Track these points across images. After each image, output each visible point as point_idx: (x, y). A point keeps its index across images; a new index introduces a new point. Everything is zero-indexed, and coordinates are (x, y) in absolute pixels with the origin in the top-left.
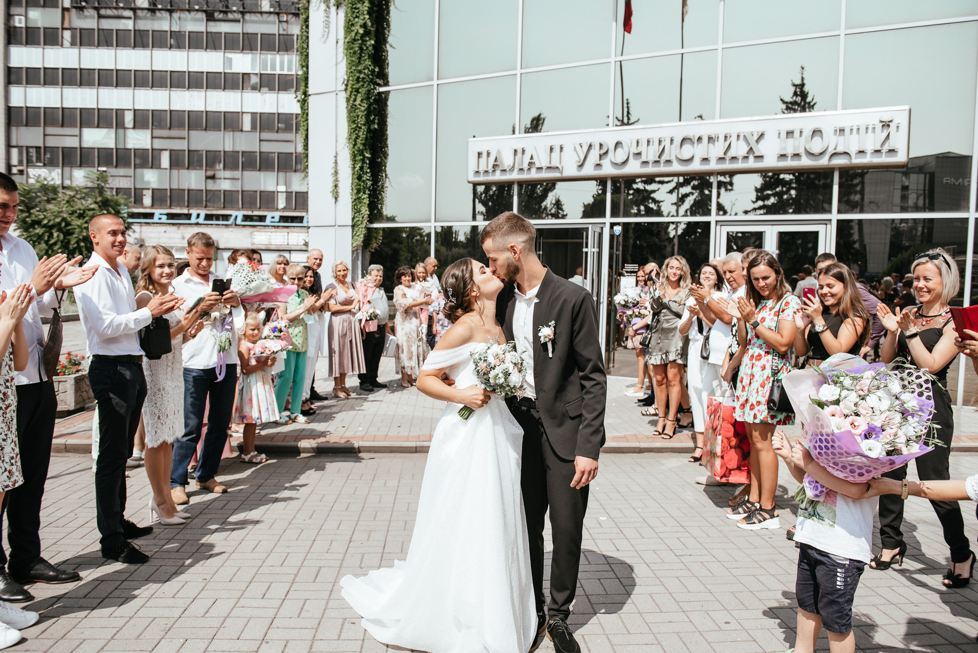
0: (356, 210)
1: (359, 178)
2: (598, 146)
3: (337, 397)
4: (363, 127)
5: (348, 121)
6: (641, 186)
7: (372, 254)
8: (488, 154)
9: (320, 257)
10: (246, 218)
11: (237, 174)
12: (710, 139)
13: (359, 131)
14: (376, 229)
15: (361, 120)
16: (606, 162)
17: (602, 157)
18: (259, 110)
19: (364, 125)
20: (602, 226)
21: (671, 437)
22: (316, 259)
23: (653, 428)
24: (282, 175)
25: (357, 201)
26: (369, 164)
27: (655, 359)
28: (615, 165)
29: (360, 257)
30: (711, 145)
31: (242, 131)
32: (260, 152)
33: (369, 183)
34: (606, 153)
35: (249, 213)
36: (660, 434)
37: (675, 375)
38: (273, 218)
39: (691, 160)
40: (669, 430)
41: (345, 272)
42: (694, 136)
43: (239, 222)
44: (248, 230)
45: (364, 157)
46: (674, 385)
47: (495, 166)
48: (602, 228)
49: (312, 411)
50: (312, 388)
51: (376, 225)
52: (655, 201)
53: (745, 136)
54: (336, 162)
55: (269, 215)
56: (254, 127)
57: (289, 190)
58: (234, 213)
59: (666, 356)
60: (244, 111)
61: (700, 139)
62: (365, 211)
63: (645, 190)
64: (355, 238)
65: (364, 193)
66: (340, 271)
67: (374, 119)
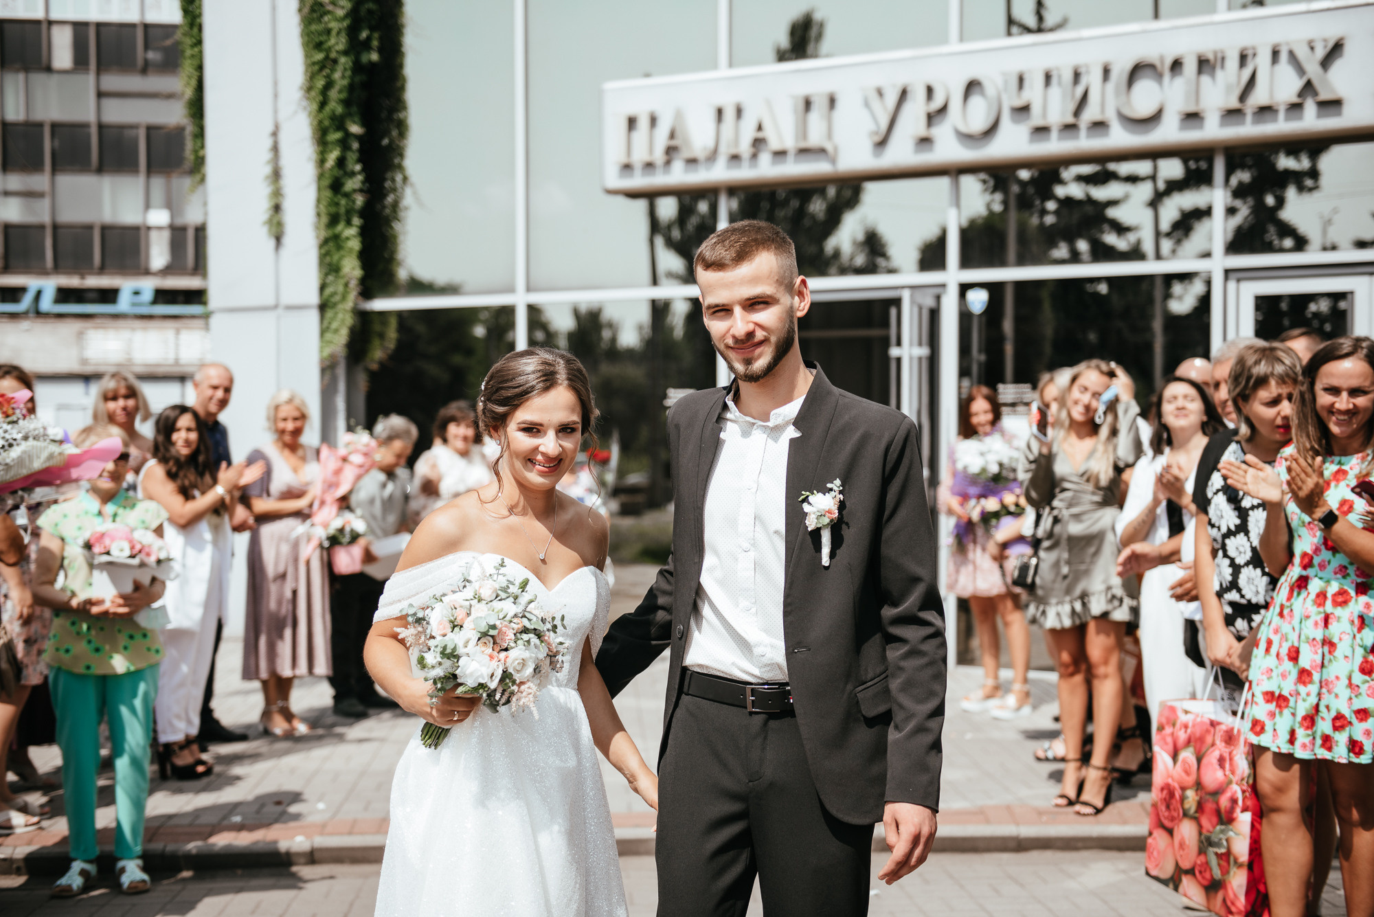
0: (329, 268)
1: (336, 186)
2: (921, 94)
3: (267, 733)
4: (343, 60)
5: (306, 45)
6: (1075, 191)
7: (373, 377)
8: (653, 121)
9: (226, 383)
10: (65, 295)
11: (40, 181)
12: (1204, 65)
13: (333, 70)
14: (382, 314)
15: (338, 43)
16: (943, 133)
17: (935, 120)
18: (93, 14)
19: (345, 53)
20: (937, 291)
21: (1098, 811)
22: (215, 388)
23: (1053, 789)
24: (158, 183)
25: (330, 245)
26: (361, 150)
27: (1058, 615)
28: (967, 138)
29: (342, 386)
30: (1205, 79)
31: (49, 69)
32: (101, 127)
33: (360, 200)
34: (943, 110)
35: (73, 282)
36: (1071, 803)
37: (1108, 652)
38: (137, 293)
39: (1154, 119)
40: (1093, 794)
41: (298, 424)
42: (1162, 59)
43: (47, 304)
44: (73, 326)
45: (348, 135)
46: (1106, 676)
47: (671, 151)
48: (938, 298)
49: (201, 769)
50: (206, 713)
51: (380, 304)
52: (1120, 229)
53: (1292, 54)
54: (275, 149)
55: (126, 285)
56: (80, 60)
57: (179, 222)
58: (32, 283)
59: (1084, 605)
60: (54, 16)
61: (1177, 65)
62: (352, 268)
63: (1090, 201)
64: (328, 336)
65: (349, 223)
66: (285, 420)
67: (369, 38)
